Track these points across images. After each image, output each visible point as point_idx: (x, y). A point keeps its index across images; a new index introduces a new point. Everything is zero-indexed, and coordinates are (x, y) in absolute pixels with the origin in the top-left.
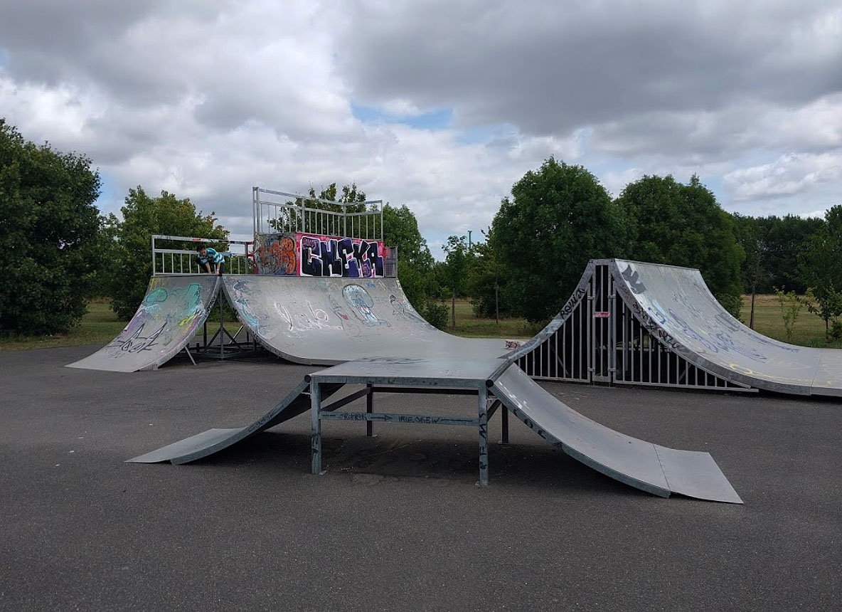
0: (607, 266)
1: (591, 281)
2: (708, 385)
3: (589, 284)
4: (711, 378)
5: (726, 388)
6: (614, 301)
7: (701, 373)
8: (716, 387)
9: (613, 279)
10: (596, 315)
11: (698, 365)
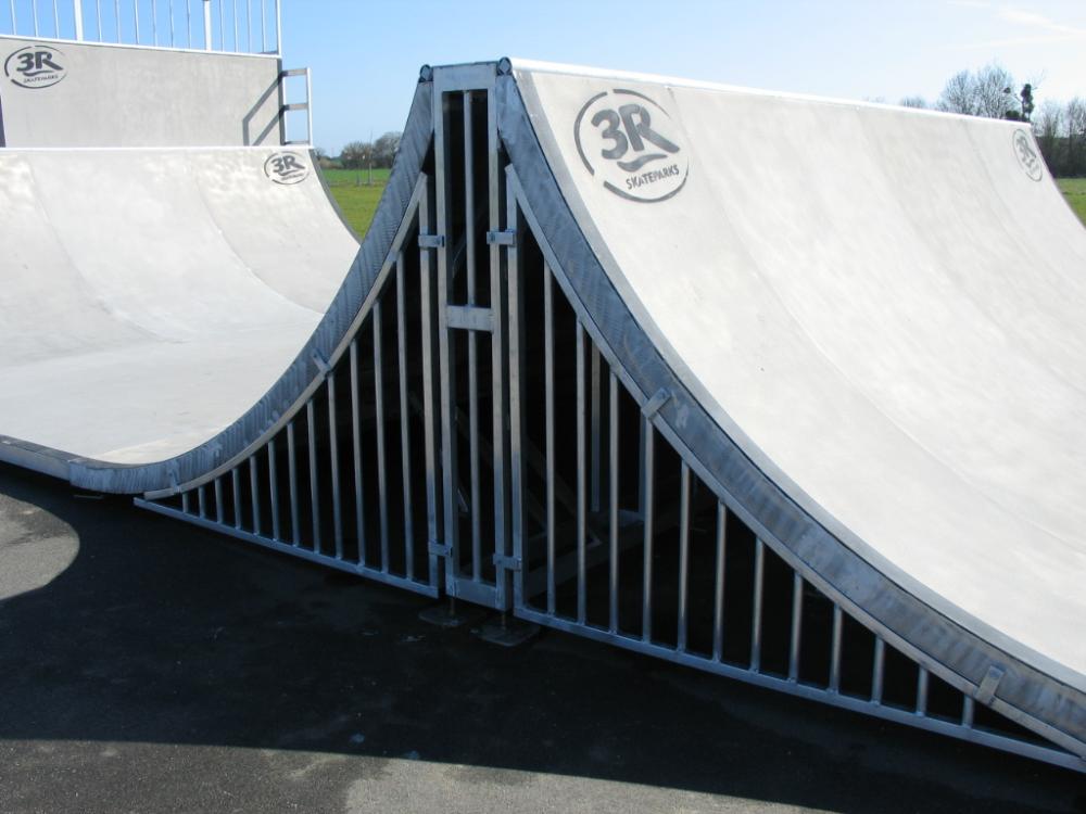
0: (485, 92)
1: (428, 166)
2: (887, 699)
3: (423, 179)
4: (902, 670)
5: (963, 730)
6: (513, 255)
7: (857, 637)
8: (919, 718)
9: (505, 158)
10: (453, 316)
11: (848, 600)
